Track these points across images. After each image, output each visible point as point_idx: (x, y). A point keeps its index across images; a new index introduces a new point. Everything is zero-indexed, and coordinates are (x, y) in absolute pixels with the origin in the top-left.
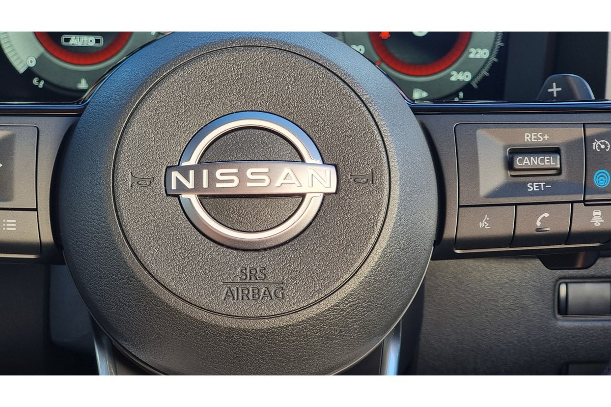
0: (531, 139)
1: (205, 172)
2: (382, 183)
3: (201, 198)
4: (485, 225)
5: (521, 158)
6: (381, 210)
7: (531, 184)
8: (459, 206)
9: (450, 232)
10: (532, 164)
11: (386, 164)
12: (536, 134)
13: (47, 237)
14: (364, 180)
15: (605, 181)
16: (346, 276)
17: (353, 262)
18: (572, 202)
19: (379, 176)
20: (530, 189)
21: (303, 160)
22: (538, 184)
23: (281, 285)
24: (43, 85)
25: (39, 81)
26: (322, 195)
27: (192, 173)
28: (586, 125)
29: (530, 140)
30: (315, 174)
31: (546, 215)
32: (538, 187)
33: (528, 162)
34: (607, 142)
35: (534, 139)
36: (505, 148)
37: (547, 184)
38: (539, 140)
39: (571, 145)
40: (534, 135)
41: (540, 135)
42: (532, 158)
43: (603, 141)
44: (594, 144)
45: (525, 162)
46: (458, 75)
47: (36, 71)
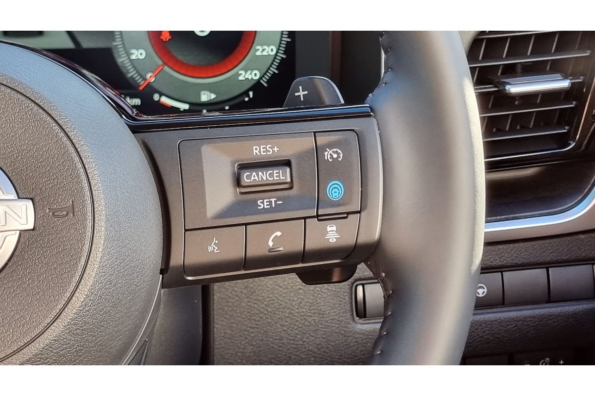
0: (260, 152)
2: (84, 215)
4: (214, 248)
5: (249, 174)
6: (84, 244)
7: (262, 201)
8: (186, 230)
9: (178, 258)
10: (260, 180)
11: (88, 193)
12: (265, 146)
14: (64, 213)
15: (339, 193)
16: (48, 320)
17: (55, 304)
18: (305, 218)
19: (81, 207)
20: (261, 206)
22: (268, 200)
26: (18, 232)
28: (317, 134)
29: (259, 154)
30: (8, 211)
31: (279, 234)
32: (268, 203)
33: (256, 178)
34: (339, 151)
35: (263, 152)
36: (233, 163)
37: (279, 199)
38: (268, 153)
39: (302, 156)
40: (263, 148)
41: (269, 147)
42: (260, 173)
43: (335, 150)
44: (326, 153)
45: (252, 178)
46: (247, 74)
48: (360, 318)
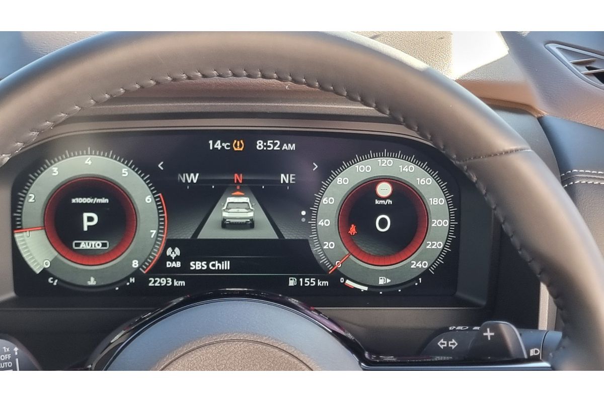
24: (57, 283)
25: (53, 280)
46: (418, 263)
47: (50, 271)
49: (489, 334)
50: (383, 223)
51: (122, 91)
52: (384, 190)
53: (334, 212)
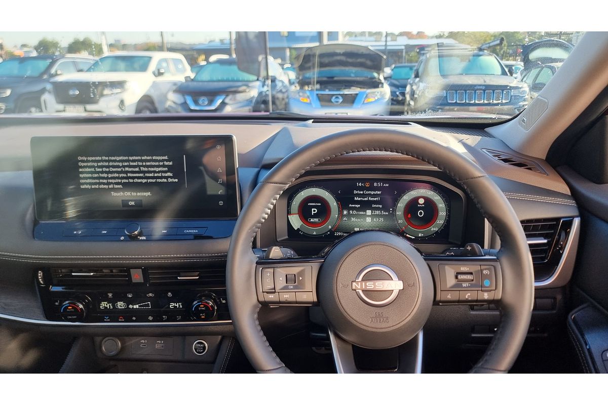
0: (463, 269)
1: (363, 283)
3: (363, 291)
4: (449, 296)
5: (460, 275)
6: (417, 295)
7: (464, 284)
8: (441, 291)
9: (438, 298)
11: (417, 280)
13: (315, 300)
14: (411, 285)
18: (478, 290)
19: (416, 284)
21: (392, 280)
23: (387, 318)
25: (301, 232)
26: (399, 290)
27: (359, 283)
28: (481, 265)
30: (396, 284)
31: (469, 294)
36: (455, 272)
37: (469, 284)
38: (466, 270)
39: (476, 272)
42: (464, 276)
43: (487, 271)
44: (484, 272)
46: (434, 229)
47: (301, 229)
48: (472, 310)
49: (469, 248)
50: (421, 213)
51: (329, 158)
52: (421, 201)
53: (402, 209)
